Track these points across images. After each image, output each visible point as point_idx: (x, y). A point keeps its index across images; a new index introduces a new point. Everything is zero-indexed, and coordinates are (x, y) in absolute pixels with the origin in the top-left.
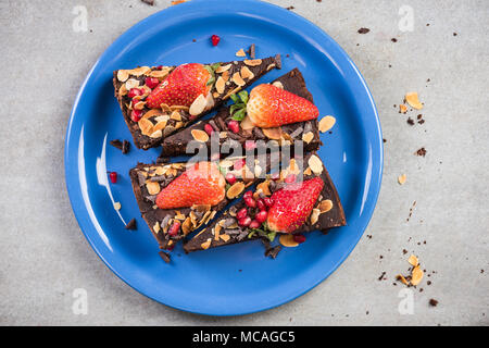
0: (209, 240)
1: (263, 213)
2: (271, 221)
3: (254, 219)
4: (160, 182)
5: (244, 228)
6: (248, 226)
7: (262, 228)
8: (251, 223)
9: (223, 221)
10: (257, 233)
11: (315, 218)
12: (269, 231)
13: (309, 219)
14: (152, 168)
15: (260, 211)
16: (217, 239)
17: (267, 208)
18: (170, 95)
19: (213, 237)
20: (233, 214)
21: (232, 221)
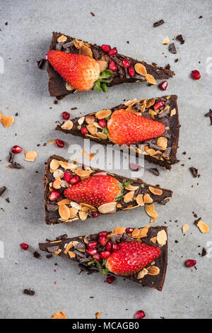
0: (60, 250)
1: (107, 253)
2: (110, 262)
3: (99, 253)
5: (89, 256)
6: (92, 256)
7: (101, 263)
8: (95, 254)
9: (77, 242)
10: (95, 264)
11: (142, 275)
12: (104, 267)
13: (137, 274)
15: (106, 250)
16: (65, 252)
17: (112, 251)
18: (85, 196)
19: (63, 249)
20: (86, 242)
21: (83, 246)
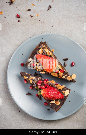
0: (27, 78)
1: (44, 87)
2: (43, 91)
4: (43, 52)
5: (37, 85)
6: (38, 85)
7: (40, 90)
8: (40, 85)
9: (35, 78)
10: (38, 89)
11: (52, 102)
12: (40, 92)
14: (46, 47)
16: (29, 79)
17: (46, 87)
19: (29, 78)
20: (39, 79)
21: (37, 80)
